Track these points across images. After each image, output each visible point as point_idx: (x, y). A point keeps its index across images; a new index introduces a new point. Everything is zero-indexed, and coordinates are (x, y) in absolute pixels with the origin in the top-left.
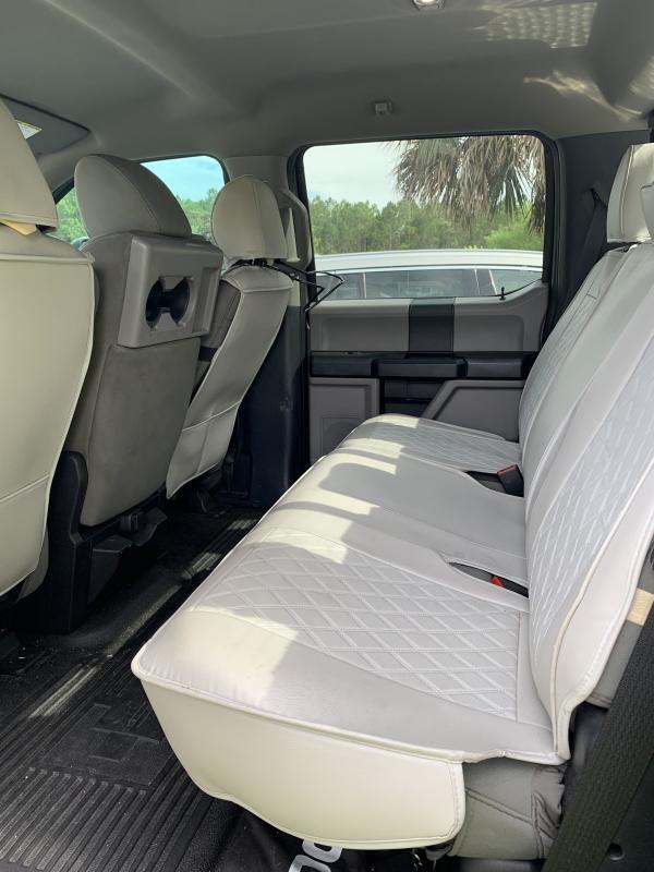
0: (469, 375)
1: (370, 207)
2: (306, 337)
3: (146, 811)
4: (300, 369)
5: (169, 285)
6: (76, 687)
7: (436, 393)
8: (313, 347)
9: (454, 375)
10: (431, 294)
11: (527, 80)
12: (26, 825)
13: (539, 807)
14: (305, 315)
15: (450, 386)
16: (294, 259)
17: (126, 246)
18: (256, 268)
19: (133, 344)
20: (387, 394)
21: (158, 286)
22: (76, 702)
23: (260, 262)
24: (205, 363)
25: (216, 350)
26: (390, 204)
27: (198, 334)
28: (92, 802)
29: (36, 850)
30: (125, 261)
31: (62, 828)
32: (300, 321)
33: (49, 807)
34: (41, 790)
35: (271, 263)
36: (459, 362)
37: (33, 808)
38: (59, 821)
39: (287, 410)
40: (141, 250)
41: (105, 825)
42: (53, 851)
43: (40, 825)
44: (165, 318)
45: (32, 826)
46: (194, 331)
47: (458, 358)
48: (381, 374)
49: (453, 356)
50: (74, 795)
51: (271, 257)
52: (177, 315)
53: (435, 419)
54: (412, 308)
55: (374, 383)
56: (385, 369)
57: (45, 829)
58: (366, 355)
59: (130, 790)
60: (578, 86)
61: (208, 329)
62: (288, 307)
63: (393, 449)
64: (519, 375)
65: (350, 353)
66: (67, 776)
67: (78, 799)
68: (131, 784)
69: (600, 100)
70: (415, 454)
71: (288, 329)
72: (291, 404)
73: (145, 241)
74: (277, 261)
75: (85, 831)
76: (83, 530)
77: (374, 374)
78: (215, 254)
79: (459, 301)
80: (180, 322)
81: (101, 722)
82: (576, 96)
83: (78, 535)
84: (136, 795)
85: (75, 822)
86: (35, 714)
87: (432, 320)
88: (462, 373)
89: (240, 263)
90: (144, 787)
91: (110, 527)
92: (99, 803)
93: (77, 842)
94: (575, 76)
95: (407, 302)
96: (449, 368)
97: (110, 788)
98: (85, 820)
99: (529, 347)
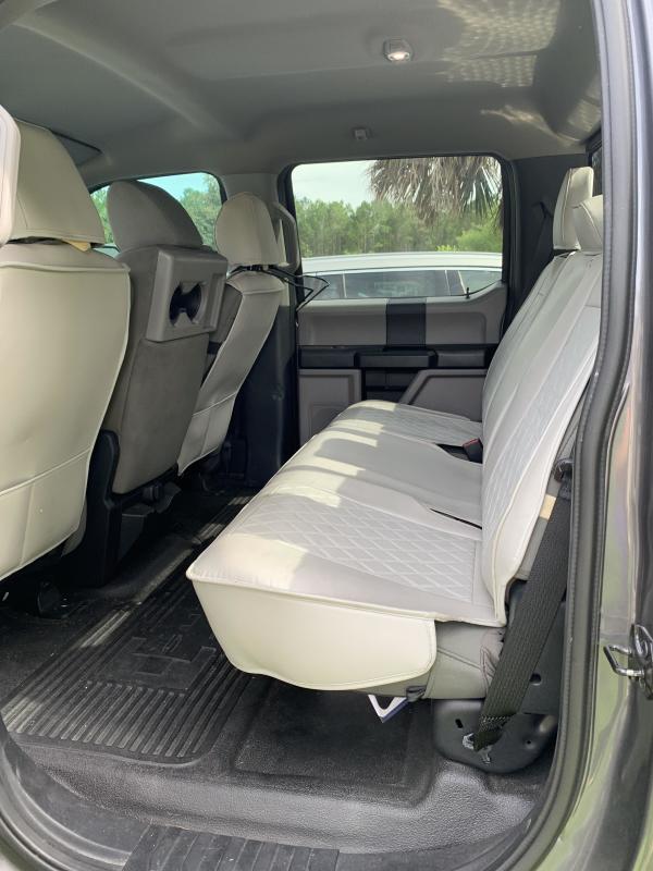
0: (440, 365)
1: (344, 206)
2: (295, 333)
3: (186, 707)
4: (290, 361)
5: (187, 290)
6: (114, 627)
7: (411, 381)
8: (302, 342)
9: (426, 365)
10: (405, 293)
11: (483, 112)
12: (92, 718)
13: (486, 658)
14: (295, 315)
15: (423, 375)
16: (284, 264)
17: (154, 257)
18: (254, 273)
19: (159, 339)
20: (368, 384)
21: (178, 291)
22: (116, 636)
23: (257, 268)
24: (212, 356)
25: (220, 344)
26: (364, 204)
27: (207, 330)
28: (142, 702)
29: (104, 733)
30: (153, 270)
31: (122, 719)
32: (290, 319)
33: (109, 705)
34: (100, 695)
35: (266, 268)
36: (431, 353)
37: (96, 707)
38: (119, 715)
39: (279, 399)
40: (166, 260)
41: (155, 716)
42: (117, 734)
43: (105, 717)
44: (183, 316)
45: (97, 719)
46: (205, 328)
47: (429, 350)
48: (362, 365)
49: (424, 348)
50: (128, 698)
51: (265, 263)
52: (191, 315)
53: (411, 403)
54: (389, 306)
55: (357, 373)
56: (367, 361)
57: (109, 720)
58: (349, 349)
59: (171, 694)
60: (526, 117)
61: (215, 326)
62: (280, 307)
63: (375, 427)
64: (482, 365)
65: (334, 346)
66: (120, 686)
67: (131, 701)
68: (172, 690)
69: (546, 129)
70: (392, 430)
71: (279, 327)
72: (283, 393)
73: (170, 254)
74: (271, 267)
75: (140, 720)
76: (115, 497)
77: (356, 365)
78: (222, 262)
79: (430, 300)
80: (194, 320)
81: (140, 649)
82: (524, 125)
83: (110, 501)
84: (176, 696)
85: (131, 715)
86: (85, 645)
87: (406, 317)
88: (433, 363)
89: (240, 269)
90: (184, 692)
91: (135, 496)
92: (148, 702)
93: (135, 728)
94: (524, 109)
95: (384, 301)
96: (422, 360)
97: (155, 693)
98: (138, 714)
99: (490, 340)
